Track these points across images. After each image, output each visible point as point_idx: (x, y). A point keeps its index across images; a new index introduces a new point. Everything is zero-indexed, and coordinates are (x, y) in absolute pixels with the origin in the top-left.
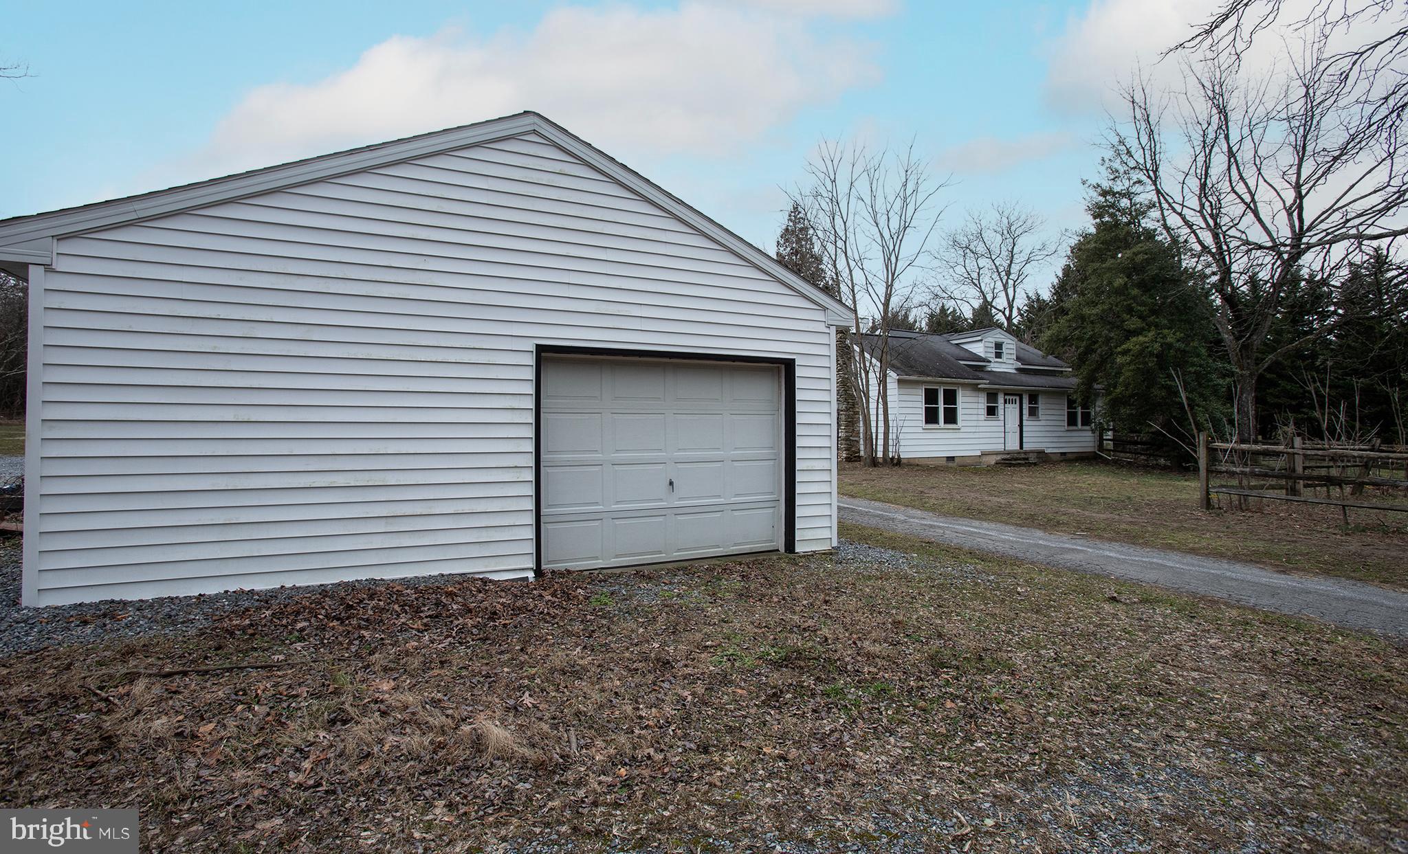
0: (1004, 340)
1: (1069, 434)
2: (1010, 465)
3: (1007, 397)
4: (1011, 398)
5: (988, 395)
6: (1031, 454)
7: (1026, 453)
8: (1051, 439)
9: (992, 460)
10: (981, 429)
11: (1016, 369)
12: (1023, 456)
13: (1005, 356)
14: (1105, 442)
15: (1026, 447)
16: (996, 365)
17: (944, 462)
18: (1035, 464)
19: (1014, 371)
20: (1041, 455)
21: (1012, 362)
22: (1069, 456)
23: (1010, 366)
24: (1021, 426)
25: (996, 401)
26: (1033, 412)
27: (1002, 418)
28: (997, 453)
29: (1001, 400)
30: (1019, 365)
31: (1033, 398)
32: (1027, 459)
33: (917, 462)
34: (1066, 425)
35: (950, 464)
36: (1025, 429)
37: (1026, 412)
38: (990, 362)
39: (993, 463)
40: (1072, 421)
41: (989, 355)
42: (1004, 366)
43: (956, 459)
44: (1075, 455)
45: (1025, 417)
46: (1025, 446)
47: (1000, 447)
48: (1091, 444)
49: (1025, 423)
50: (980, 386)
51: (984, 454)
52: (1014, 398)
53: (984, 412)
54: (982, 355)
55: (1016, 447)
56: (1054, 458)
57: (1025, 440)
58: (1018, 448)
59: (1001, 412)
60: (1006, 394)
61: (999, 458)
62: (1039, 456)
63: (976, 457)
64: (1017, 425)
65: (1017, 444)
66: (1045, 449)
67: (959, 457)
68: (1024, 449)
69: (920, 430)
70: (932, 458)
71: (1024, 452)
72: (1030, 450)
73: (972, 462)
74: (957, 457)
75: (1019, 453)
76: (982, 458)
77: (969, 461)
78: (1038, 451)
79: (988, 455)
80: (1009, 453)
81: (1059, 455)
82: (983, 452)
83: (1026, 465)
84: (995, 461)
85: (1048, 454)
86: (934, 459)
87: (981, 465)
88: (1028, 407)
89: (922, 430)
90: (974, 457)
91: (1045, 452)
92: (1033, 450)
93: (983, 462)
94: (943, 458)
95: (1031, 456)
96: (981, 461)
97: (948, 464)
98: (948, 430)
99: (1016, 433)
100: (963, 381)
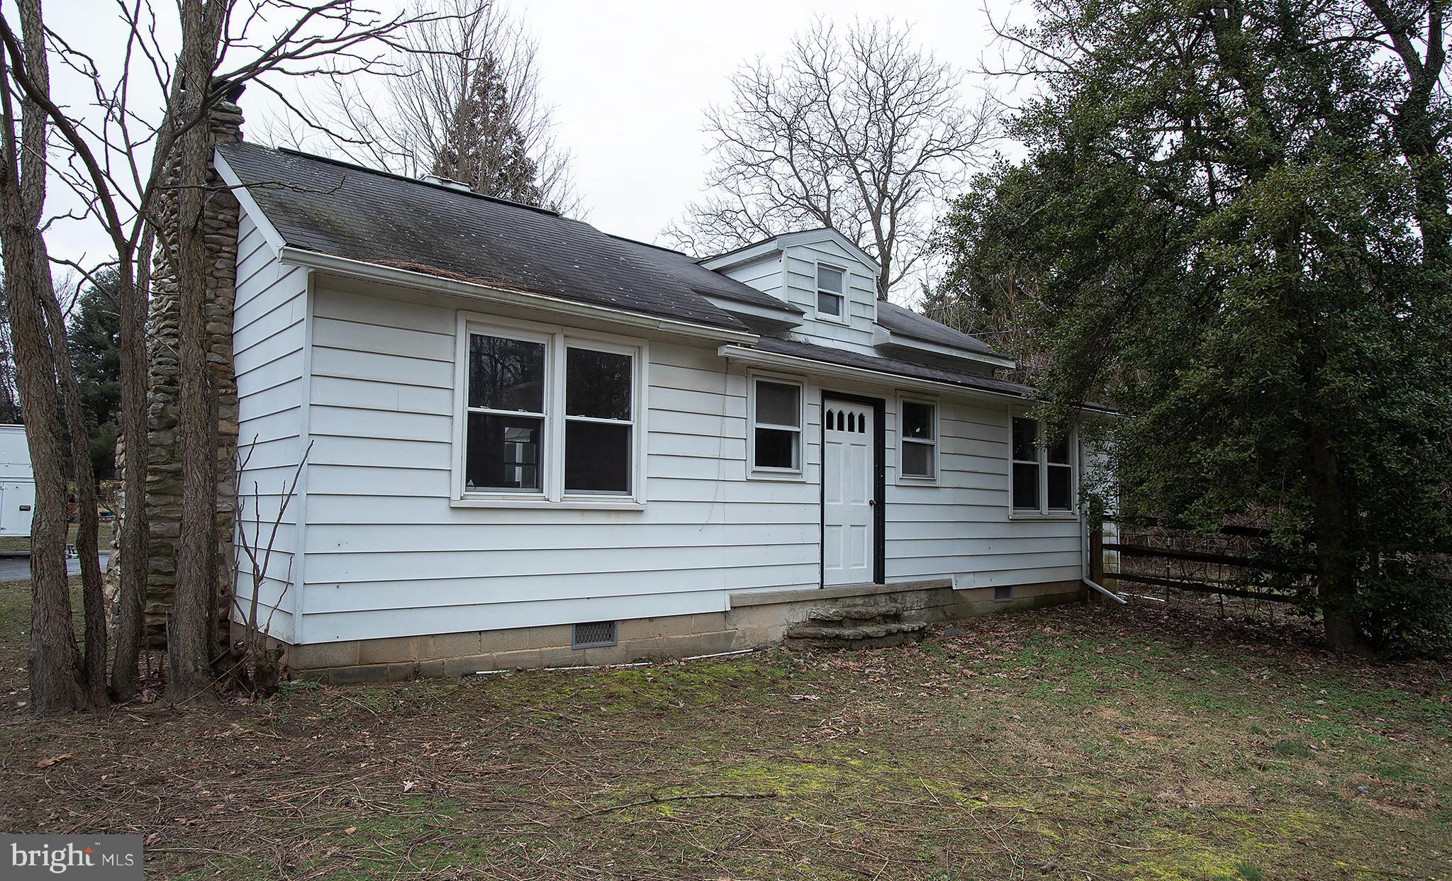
0: (844, 263)
1: (1018, 531)
2: (834, 645)
3: (835, 407)
4: (847, 409)
5: (765, 390)
6: (910, 598)
7: (893, 594)
8: (969, 549)
9: (774, 625)
10: (734, 514)
11: (879, 348)
12: (884, 606)
13: (847, 309)
14: (1105, 552)
15: (896, 573)
16: (822, 330)
17: (564, 648)
18: (921, 634)
19: (871, 353)
20: (941, 599)
21: (866, 326)
22: (1016, 596)
23: (863, 339)
24: (879, 504)
25: (792, 415)
26: (917, 461)
27: (812, 474)
28: (794, 601)
29: (810, 411)
30: (885, 336)
31: (917, 419)
32: (897, 617)
33: (414, 655)
34: (1010, 503)
35: (595, 653)
36: (890, 514)
37: (894, 458)
38: (801, 313)
39: (778, 634)
40: (1024, 495)
41: (799, 299)
42: (843, 335)
43: (620, 631)
44: (1032, 595)
45: (893, 474)
46: (890, 570)
47: (807, 579)
48: (1073, 560)
49: (891, 495)
50: (724, 351)
51: (741, 606)
52: (857, 410)
53: (748, 450)
54: (781, 296)
55: (864, 574)
56: (978, 604)
57: (890, 550)
58: (869, 578)
59: (807, 450)
60: (827, 395)
61: (800, 615)
62: (932, 605)
63: (708, 617)
64: (867, 503)
65: (863, 565)
66: (952, 577)
67: (635, 623)
68: (887, 581)
69: (439, 512)
70: (498, 636)
71: (886, 594)
72: (908, 584)
73: (692, 638)
74: (627, 624)
75: (872, 595)
76: (734, 619)
77: (679, 636)
78: (931, 587)
79: (761, 609)
80: (836, 599)
81: (992, 594)
82: (739, 597)
83: (890, 640)
84: (785, 628)
85: (961, 592)
86: (509, 636)
87: (732, 646)
88: (903, 442)
89: (449, 512)
90: (703, 616)
91: (951, 587)
92: (916, 583)
93: (739, 633)
94: (559, 630)
95: (908, 605)
96: (730, 630)
97: (580, 653)
98: (586, 514)
99: (861, 528)
100: (702, 331)
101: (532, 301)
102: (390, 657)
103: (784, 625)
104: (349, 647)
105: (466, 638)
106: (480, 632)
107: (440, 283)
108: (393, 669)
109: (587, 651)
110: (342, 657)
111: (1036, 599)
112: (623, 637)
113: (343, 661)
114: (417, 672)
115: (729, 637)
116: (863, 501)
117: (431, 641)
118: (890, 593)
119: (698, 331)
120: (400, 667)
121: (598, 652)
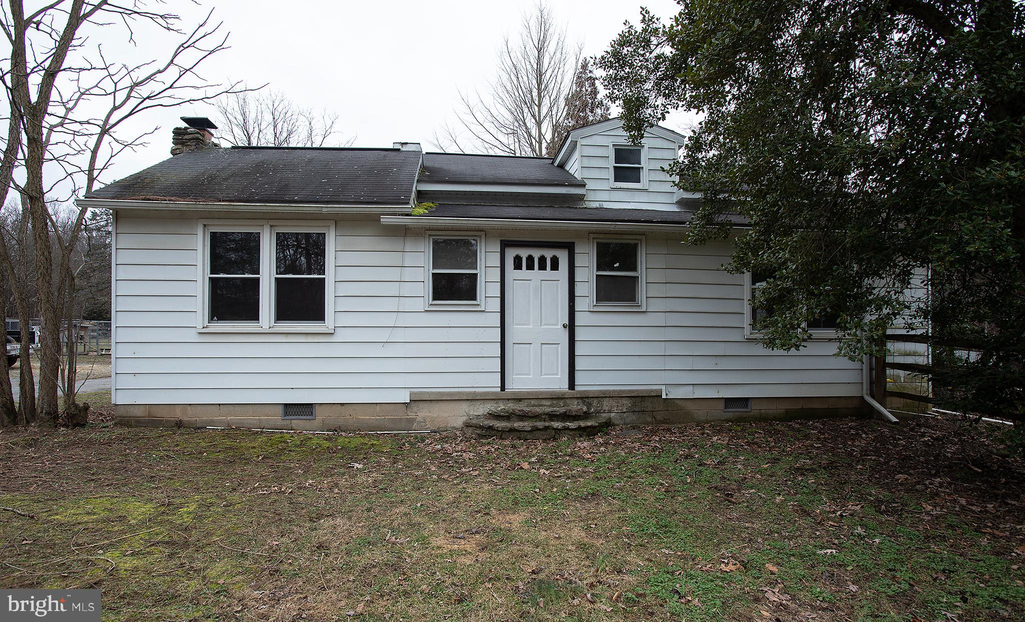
1: (756, 349)
3: (523, 253)
6: (610, 403)
7: (585, 398)
8: (688, 364)
9: (453, 416)
11: (681, 203)
12: (574, 408)
13: (645, 177)
14: (889, 372)
15: (591, 382)
16: (615, 195)
17: (277, 418)
18: (625, 429)
19: (675, 209)
20: (648, 405)
21: (667, 187)
22: (757, 407)
23: (664, 199)
24: (571, 327)
26: (619, 291)
27: (492, 305)
28: (473, 399)
29: (489, 257)
31: (619, 256)
32: (595, 415)
33: (178, 415)
34: (747, 319)
35: (298, 423)
36: (579, 335)
37: (583, 289)
38: (582, 185)
39: (459, 422)
41: (592, 174)
43: (318, 410)
44: (782, 408)
45: (581, 305)
46: (579, 379)
47: (487, 383)
48: (847, 378)
49: (579, 320)
50: (381, 221)
51: (417, 400)
52: (549, 253)
53: (422, 289)
54: (578, 175)
55: (556, 382)
56: (700, 412)
57: (579, 364)
58: (565, 386)
59: (486, 287)
60: (509, 245)
61: (479, 410)
62: (636, 409)
63: (393, 406)
64: (560, 326)
65: (557, 374)
66: (663, 388)
67: (329, 406)
68: (577, 388)
69: (192, 336)
70: (231, 408)
71: (577, 398)
72: (604, 392)
73: (377, 419)
74: (322, 407)
75: (562, 399)
76: (415, 409)
77: (365, 417)
78: (633, 395)
79: (440, 403)
80: (520, 400)
81: (722, 405)
82: (415, 394)
83: (537, 434)
84: (465, 419)
85: (676, 401)
86: (237, 408)
87: (414, 427)
88: (597, 275)
89: (198, 335)
90: (387, 405)
91: (661, 396)
92: (614, 391)
93: (419, 419)
94: (272, 407)
95: (606, 408)
96: (411, 415)
97: (288, 422)
98: (289, 336)
99: (556, 346)
100: (350, 209)
101: (225, 207)
102: (165, 414)
103: (464, 416)
104: (142, 408)
105: (210, 407)
106: (219, 404)
107: (165, 205)
108: (167, 421)
109: (293, 421)
110: (139, 413)
111: (787, 411)
112: (320, 415)
113: (139, 414)
114: (179, 424)
115: (411, 421)
116: (556, 325)
117: (189, 408)
118: (583, 398)
119: (355, 209)
120: (170, 420)
121: (300, 422)
